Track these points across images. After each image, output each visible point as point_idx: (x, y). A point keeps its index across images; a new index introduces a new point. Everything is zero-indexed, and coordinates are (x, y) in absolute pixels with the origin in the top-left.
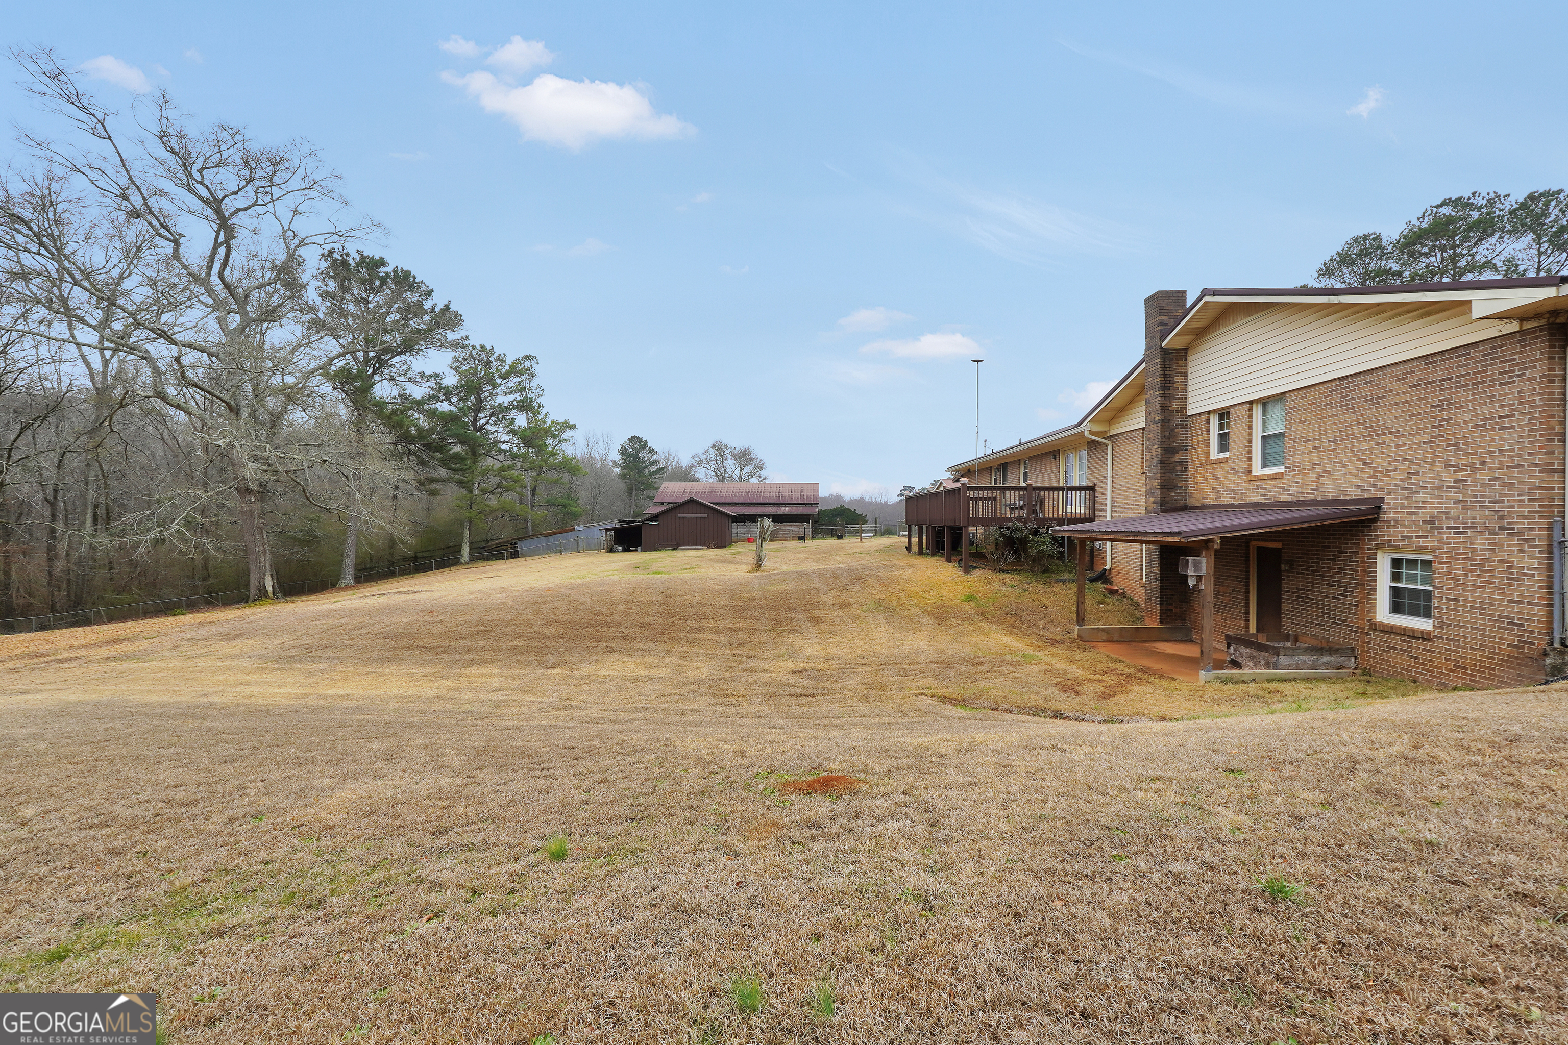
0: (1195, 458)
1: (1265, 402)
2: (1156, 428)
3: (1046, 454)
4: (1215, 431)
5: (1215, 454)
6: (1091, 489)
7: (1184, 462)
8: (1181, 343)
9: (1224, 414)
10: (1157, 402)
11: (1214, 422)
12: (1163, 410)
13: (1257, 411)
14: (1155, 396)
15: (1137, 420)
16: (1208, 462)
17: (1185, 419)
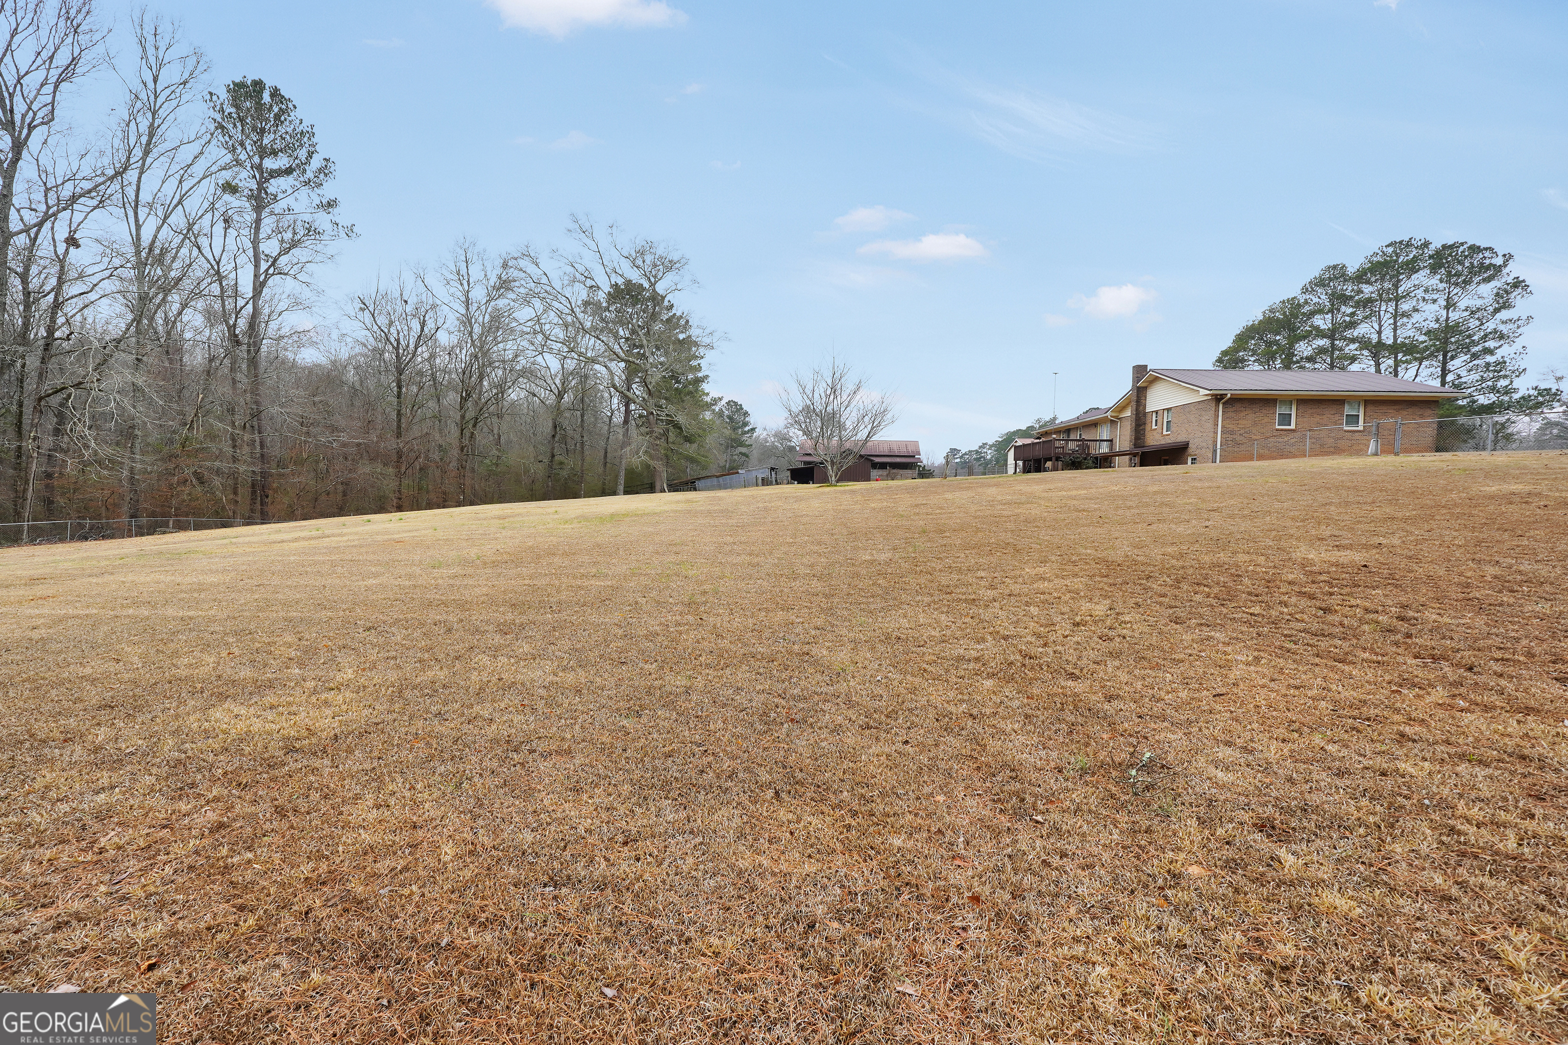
0: (1148, 428)
1: (1168, 410)
2: (1134, 416)
3: (1091, 425)
4: (1154, 419)
5: (1154, 427)
6: (1111, 441)
7: (1144, 430)
8: (1145, 385)
9: (1157, 412)
10: (1134, 407)
11: (1154, 415)
12: (1137, 410)
13: (1166, 412)
14: (1134, 404)
15: (1128, 413)
16: (1152, 430)
17: (1145, 414)
